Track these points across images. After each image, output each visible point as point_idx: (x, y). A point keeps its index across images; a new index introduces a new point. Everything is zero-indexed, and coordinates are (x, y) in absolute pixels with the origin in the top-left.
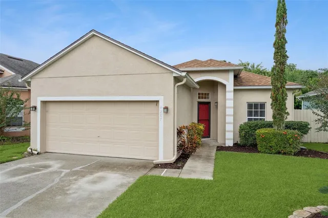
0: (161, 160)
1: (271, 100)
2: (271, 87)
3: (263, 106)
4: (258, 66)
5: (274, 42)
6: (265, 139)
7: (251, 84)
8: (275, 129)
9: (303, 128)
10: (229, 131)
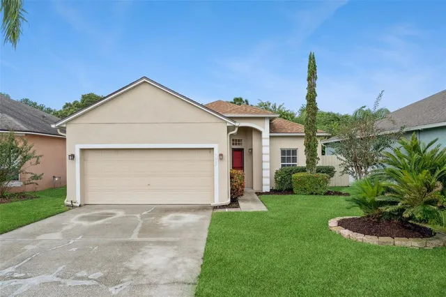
0: (217, 202)
1: (305, 147)
2: (304, 134)
3: (294, 152)
4: (280, 107)
5: (306, 95)
6: (301, 182)
7: (284, 131)
8: (308, 173)
9: (330, 171)
10: (266, 177)
